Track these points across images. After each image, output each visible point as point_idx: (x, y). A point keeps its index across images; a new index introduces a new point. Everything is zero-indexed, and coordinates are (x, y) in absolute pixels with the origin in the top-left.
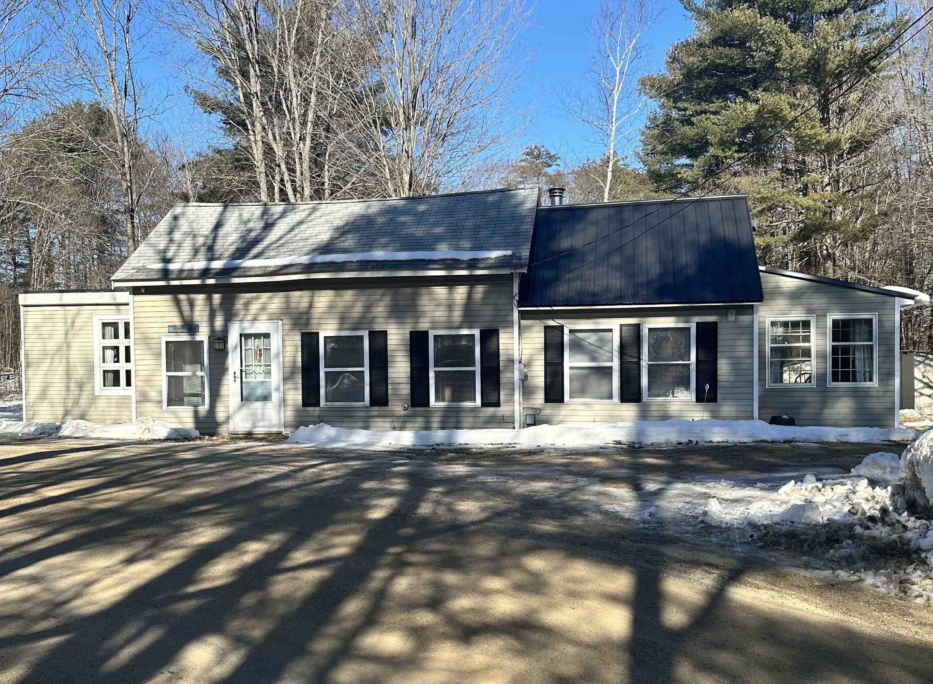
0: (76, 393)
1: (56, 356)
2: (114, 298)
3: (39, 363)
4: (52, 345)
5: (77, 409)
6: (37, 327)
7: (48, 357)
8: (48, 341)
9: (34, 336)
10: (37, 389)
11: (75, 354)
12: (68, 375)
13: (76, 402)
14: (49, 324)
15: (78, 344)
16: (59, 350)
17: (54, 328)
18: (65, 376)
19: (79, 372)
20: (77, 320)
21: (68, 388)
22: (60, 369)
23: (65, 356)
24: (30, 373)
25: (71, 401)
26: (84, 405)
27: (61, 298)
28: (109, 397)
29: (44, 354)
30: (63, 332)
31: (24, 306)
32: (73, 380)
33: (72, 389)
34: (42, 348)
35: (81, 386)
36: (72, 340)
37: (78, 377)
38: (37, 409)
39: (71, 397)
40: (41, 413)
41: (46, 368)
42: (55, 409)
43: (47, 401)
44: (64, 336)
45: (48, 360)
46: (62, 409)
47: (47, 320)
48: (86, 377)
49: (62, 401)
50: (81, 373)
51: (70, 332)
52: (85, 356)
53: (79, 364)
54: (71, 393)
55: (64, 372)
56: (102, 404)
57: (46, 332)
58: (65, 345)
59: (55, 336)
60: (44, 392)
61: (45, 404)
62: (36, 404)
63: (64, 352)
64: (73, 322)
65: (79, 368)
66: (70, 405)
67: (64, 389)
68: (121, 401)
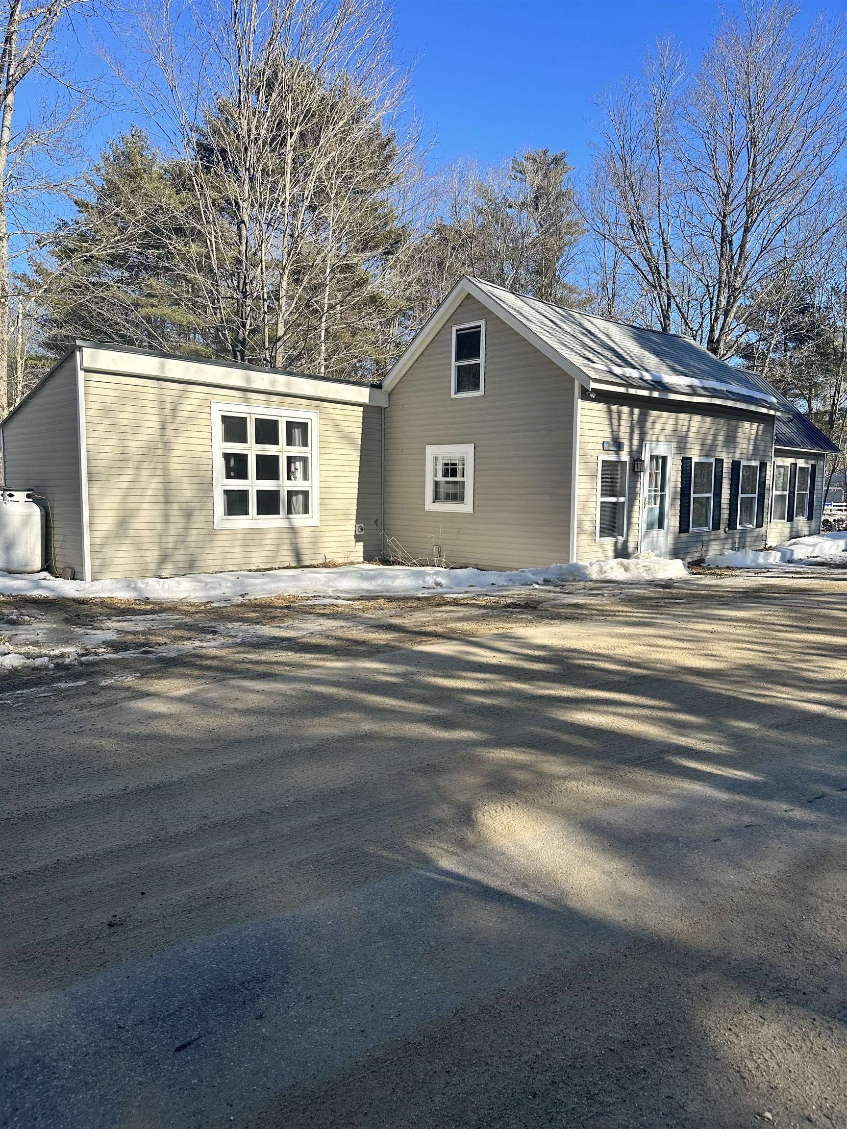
0: (180, 525)
1: (145, 465)
2: (248, 380)
3: (110, 475)
4: (136, 444)
5: (182, 552)
6: (106, 411)
7: (131, 465)
8: (130, 437)
9: (102, 427)
10: (110, 520)
11: (177, 463)
12: (167, 496)
13: (182, 540)
14: (130, 409)
15: (182, 447)
16: (149, 452)
17: (140, 416)
18: (162, 499)
19: (186, 492)
20: (181, 407)
21: (166, 517)
22: (154, 486)
23: (160, 466)
24: (96, 491)
25: (171, 539)
26: (193, 545)
27: (162, 367)
28: (233, 532)
29: (124, 459)
30: (157, 425)
31: (87, 371)
32: (175, 506)
33: (172, 519)
34: (119, 450)
35: (188, 515)
36: (173, 439)
37: (184, 499)
38: (109, 554)
39: (172, 532)
40: (116, 561)
41: (125, 485)
42: (143, 553)
43: (128, 541)
44: (158, 432)
45: (130, 472)
46: (156, 553)
47: (128, 402)
48: (196, 500)
49: (156, 539)
50: (188, 493)
51: (169, 426)
52: (195, 467)
53: (185, 480)
54: (171, 526)
55: (160, 493)
56: (221, 541)
57: (125, 422)
58: (160, 446)
59: (142, 430)
60: (123, 523)
61: (124, 547)
62: (106, 548)
63: (160, 459)
64: (175, 410)
65: (186, 486)
66: (170, 545)
67: (159, 519)
68: (248, 537)
